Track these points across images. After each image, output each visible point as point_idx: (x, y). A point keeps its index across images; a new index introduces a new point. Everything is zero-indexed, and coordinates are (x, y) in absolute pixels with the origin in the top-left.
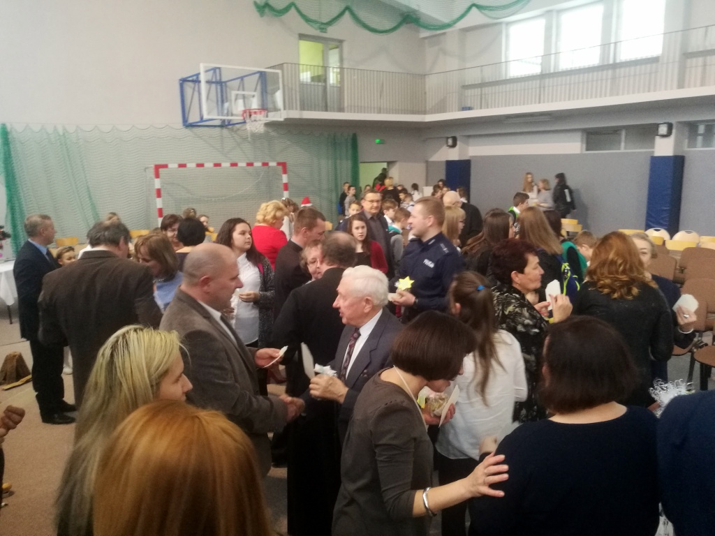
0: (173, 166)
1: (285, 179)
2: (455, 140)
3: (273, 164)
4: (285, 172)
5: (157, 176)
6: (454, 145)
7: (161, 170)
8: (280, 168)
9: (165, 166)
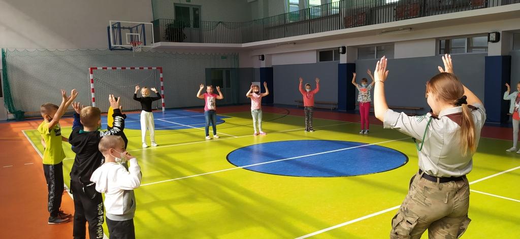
0: (100, 68)
1: (161, 75)
2: (263, 56)
3: (154, 68)
4: (161, 72)
5: (92, 73)
6: (263, 59)
7: (93, 70)
8: (159, 70)
9: (96, 68)
